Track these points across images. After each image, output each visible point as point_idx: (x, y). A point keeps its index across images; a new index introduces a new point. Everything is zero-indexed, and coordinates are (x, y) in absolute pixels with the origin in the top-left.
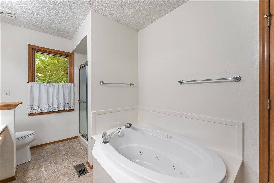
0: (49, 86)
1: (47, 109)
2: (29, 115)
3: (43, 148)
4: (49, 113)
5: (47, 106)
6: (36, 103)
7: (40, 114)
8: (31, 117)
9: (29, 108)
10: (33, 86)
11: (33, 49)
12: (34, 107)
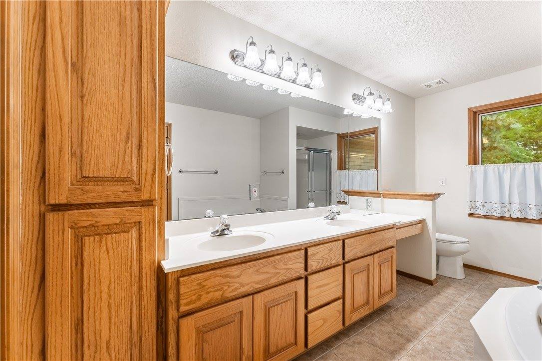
0: (504, 169)
1: (499, 212)
2: (471, 215)
3: (490, 276)
4: (502, 218)
5: (498, 206)
6: (480, 198)
7: (486, 217)
8: (472, 219)
9: (468, 205)
10: (476, 171)
11: (475, 113)
12: (478, 204)
